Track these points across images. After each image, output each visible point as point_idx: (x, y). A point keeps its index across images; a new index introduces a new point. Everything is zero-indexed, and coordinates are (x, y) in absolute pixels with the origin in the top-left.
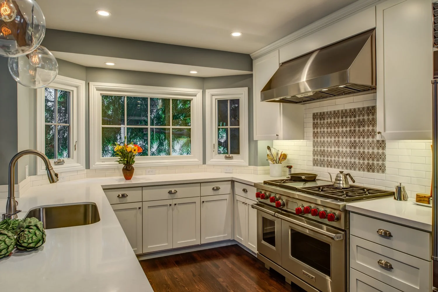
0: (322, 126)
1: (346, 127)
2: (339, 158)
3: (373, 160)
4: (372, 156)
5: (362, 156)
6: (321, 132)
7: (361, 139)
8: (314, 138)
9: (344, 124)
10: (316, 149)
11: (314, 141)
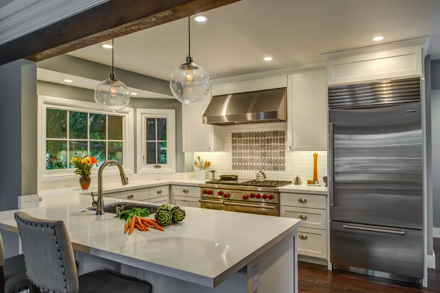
0: (240, 142)
1: (259, 143)
3: (277, 163)
4: (276, 161)
5: (270, 161)
6: (239, 146)
7: (269, 151)
8: (233, 150)
9: (257, 141)
10: (234, 158)
11: (233, 152)
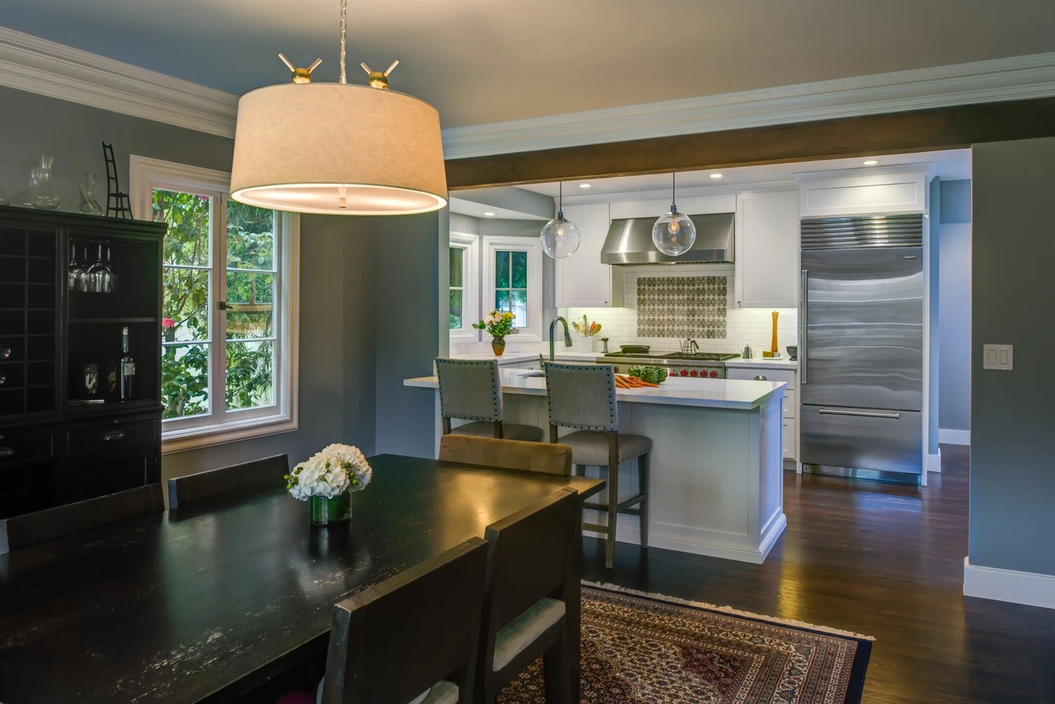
0: (651, 293)
1: (683, 295)
2: (673, 326)
3: (714, 327)
4: (712, 324)
5: (702, 324)
6: (649, 299)
7: (701, 308)
8: (640, 305)
9: (679, 292)
10: (642, 317)
11: (639, 309)
